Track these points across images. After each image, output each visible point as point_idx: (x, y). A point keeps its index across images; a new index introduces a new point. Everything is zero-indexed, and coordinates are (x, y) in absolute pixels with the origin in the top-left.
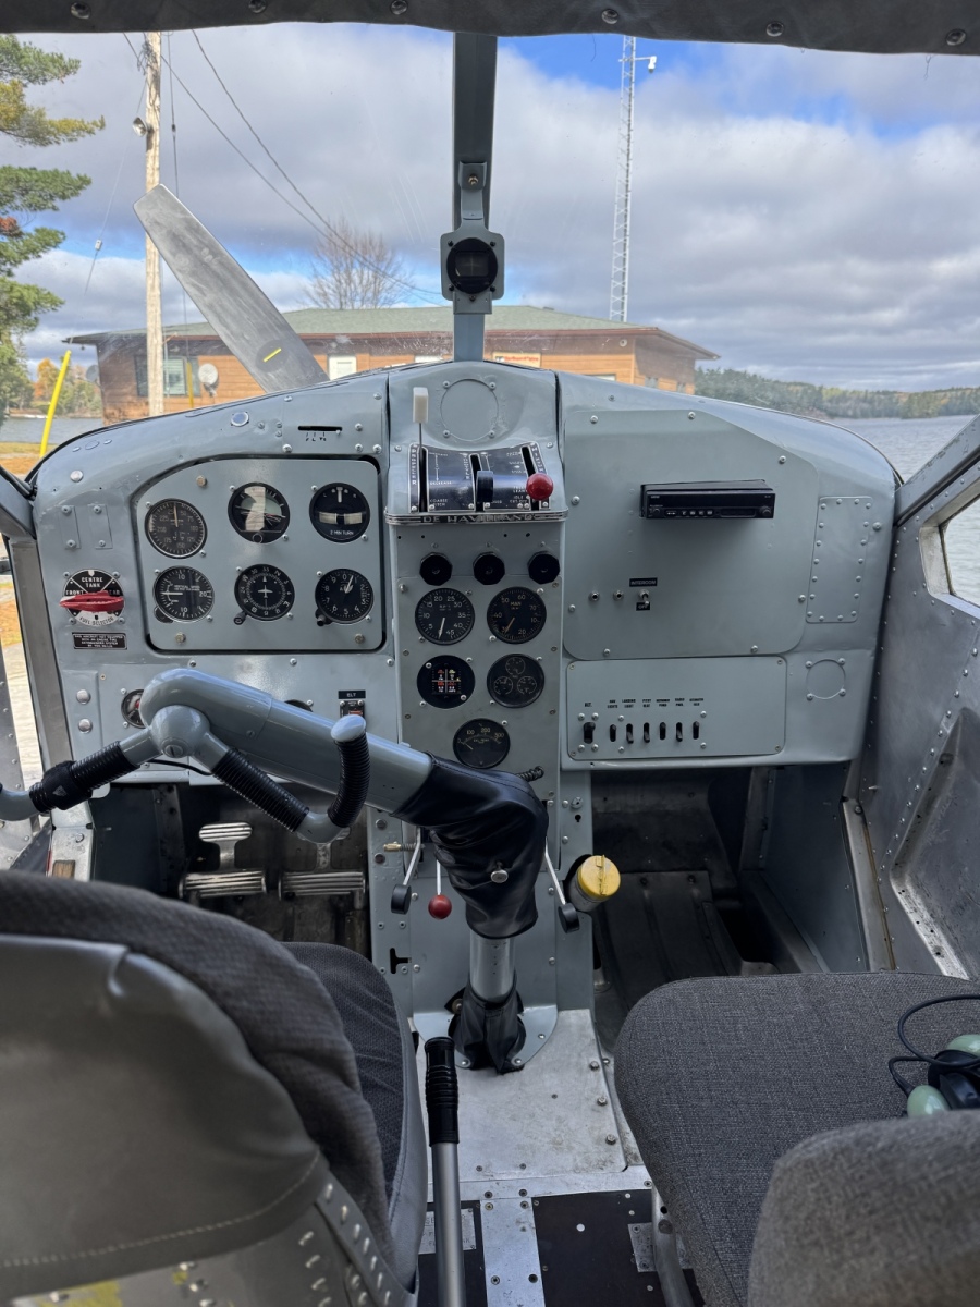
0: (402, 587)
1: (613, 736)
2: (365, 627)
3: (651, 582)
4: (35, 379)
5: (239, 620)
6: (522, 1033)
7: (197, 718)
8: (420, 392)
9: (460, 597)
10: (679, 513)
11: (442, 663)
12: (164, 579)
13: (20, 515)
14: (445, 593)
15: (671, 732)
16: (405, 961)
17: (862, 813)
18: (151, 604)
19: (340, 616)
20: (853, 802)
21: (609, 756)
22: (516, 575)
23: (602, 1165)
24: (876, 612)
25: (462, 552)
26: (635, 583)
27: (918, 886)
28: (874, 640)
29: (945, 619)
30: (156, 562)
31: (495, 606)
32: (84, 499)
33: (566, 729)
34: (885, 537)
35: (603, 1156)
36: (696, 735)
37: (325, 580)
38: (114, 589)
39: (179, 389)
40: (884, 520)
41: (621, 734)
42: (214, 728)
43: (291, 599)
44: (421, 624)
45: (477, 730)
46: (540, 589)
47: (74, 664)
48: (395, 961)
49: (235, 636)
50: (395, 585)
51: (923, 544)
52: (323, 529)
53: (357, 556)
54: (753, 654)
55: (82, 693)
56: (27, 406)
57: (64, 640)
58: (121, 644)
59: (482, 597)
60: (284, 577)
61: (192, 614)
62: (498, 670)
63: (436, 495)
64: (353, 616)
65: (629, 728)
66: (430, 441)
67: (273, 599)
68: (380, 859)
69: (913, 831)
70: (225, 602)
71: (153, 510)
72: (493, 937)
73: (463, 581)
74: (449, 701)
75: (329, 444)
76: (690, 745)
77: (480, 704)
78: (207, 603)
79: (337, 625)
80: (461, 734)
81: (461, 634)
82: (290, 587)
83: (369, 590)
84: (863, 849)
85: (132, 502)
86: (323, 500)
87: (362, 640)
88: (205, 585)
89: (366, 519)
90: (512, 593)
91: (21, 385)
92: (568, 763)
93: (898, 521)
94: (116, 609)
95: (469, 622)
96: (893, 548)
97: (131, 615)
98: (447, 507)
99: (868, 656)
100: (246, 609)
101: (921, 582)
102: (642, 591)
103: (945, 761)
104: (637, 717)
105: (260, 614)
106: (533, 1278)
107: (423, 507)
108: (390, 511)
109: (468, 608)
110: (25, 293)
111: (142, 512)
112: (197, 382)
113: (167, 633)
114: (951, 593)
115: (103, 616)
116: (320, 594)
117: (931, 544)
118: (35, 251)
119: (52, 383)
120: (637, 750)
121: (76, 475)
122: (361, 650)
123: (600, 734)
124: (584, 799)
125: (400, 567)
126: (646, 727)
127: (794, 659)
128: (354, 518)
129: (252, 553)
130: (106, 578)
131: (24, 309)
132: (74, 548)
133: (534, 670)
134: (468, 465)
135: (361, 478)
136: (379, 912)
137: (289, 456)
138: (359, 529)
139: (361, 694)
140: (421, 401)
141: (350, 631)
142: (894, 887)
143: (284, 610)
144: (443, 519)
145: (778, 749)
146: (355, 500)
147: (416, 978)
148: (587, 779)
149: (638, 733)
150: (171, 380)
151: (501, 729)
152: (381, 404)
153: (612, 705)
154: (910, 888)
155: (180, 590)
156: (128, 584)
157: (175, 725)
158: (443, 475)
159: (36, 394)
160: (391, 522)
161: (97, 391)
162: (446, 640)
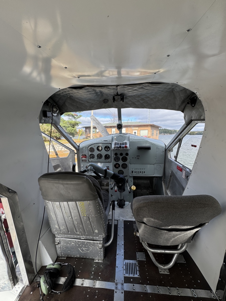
0: (113, 156)
1: (135, 172)
2: (109, 160)
3: (139, 156)
4: (78, 131)
5: (97, 159)
6: (125, 204)
7: (92, 167)
8: (115, 137)
9: (119, 157)
10: (141, 149)
11: (117, 164)
12: (91, 155)
13: (78, 148)
14: (117, 157)
15: (142, 172)
16: (113, 196)
17: (164, 183)
18: (89, 157)
19: (107, 159)
20: (163, 181)
21: (135, 175)
22: (124, 155)
23: (131, 218)
24: (164, 160)
25: (119, 153)
26: (137, 156)
27: (170, 191)
28: (164, 163)
29: (170, 161)
30: (90, 153)
31: (122, 158)
32: (83, 147)
33: (130, 171)
34: (164, 152)
35: (132, 217)
36: (144, 173)
37: (105, 155)
38: (86, 156)
39: (94, 132)
40: (164, 150)
41: (136, 172)
42: (94, 168)
43: (102, 157)
44: (115, 160)
45: (120, 171)
46: (127, 157)
47: (82, 163)
48: (112, 196)
49: (97, 161)
50: (112, 156)
51: (168, 153)
52: (105, 150)
53: (109, 153)
54: (150, 164)
55: (82, 166)
56: (77, 135)
57: (81, 160)
58: (86, 161)
59: (121, 157)
60: (102, 155)
61: (93, 158)
62: (122, 165)
63: (116, 147)
64: (108, 159)
65: (137, 172)
66: (116, 142)
67: (100, 157)
68: (110, 185)
69: (169, 184)
70: (96, 157)
71: (90, 148)
72: (120, 192)
73: (119, 156)
74: (117, 168)
75: (106, 142)
76: (144, 174)
77: (121, 168)
78: (94, 157)
79: (106, 160)
80: (119, 171)
81: (119, 161)
82: (102, 156)
83: (110, 156)
84: (164, 187)
85: (88, 147)
86: (106, 147)
87: (109, 161)
88: (94, 155)
89: (110, 149)
90: (124, 157)
91: (76, 132)
92: (130, 175)
93: (166, 150)
94: (86, 158)
95: (119, 160)
96: (165, 153)
97: (87, 158)
98: (117, 148)
99: (163, 165)
100: (98, 158)
101: (168, 157)
102: (138, 157)
103: (171, 176)
104: (138, 171)
105: (99, 158)
106: (123, 228)
107: (115, 148)
108: (112, 149)
109: (119, 158)
110: (78, 122)
111: (89, 148)
112: (96, 131)
113: (90, 160)
114: (171, 158)
115: (85, 158)
116: (105, 156)
117: (169, 153)
118: (79, 118)
119: (80, 132)
120: (138, 174)
121: (83, 145)
122: (109, 162)
123: (134, 172)
124: (132, 179)
125: (113, 154)
126: (139, 172)
127: (155, 165)
128: (109, 149)
129: (99, 152)
130: (85, 155)
131: (77, 124)
132: (82, 152)
133: (126, 165)
134: (120, 144)
135: (109, 145)
136: (110, 190)
137: (103, 143)
138: (109, 150)
139: (109, 167)
140: (115, 138)
141: (108, 160)
142: (167, 191)
143: (101, 158)
144: (117, 149)
145: (154, 175)
146: (109, 147)
147: (114, 198)
148: (133, 177)
149: (138, 172)
150: (94, 131)
151: (123, 171)
152: (112, 138)
153: (135, 169)
154: (169, 191)
155: (92, 156)
156: (87, 155)
157: (90, 168)
158: (117, 145)
159: (78, 133)
160: (112, 150)
161: (85, 133)
162: (117, 161)
